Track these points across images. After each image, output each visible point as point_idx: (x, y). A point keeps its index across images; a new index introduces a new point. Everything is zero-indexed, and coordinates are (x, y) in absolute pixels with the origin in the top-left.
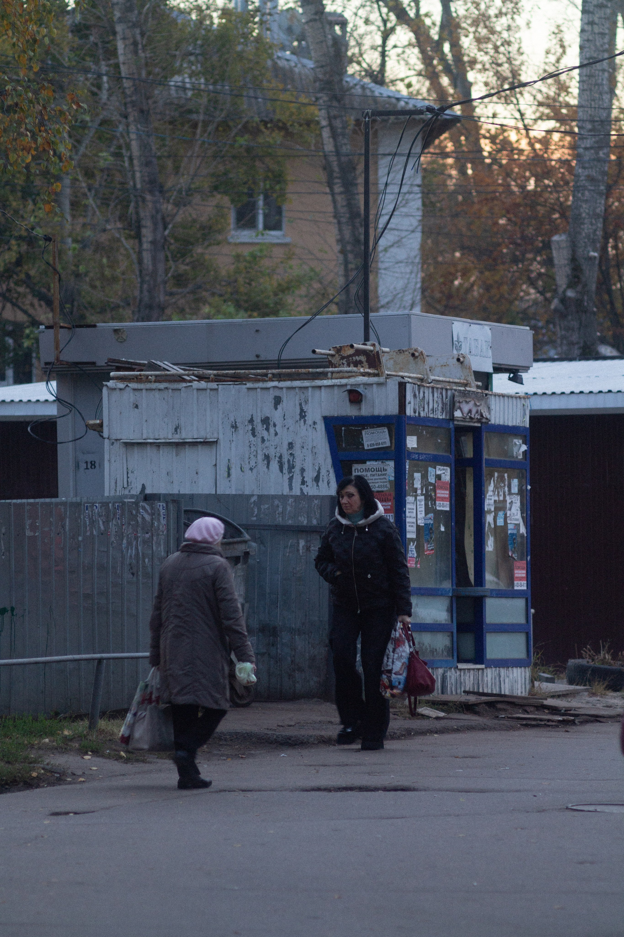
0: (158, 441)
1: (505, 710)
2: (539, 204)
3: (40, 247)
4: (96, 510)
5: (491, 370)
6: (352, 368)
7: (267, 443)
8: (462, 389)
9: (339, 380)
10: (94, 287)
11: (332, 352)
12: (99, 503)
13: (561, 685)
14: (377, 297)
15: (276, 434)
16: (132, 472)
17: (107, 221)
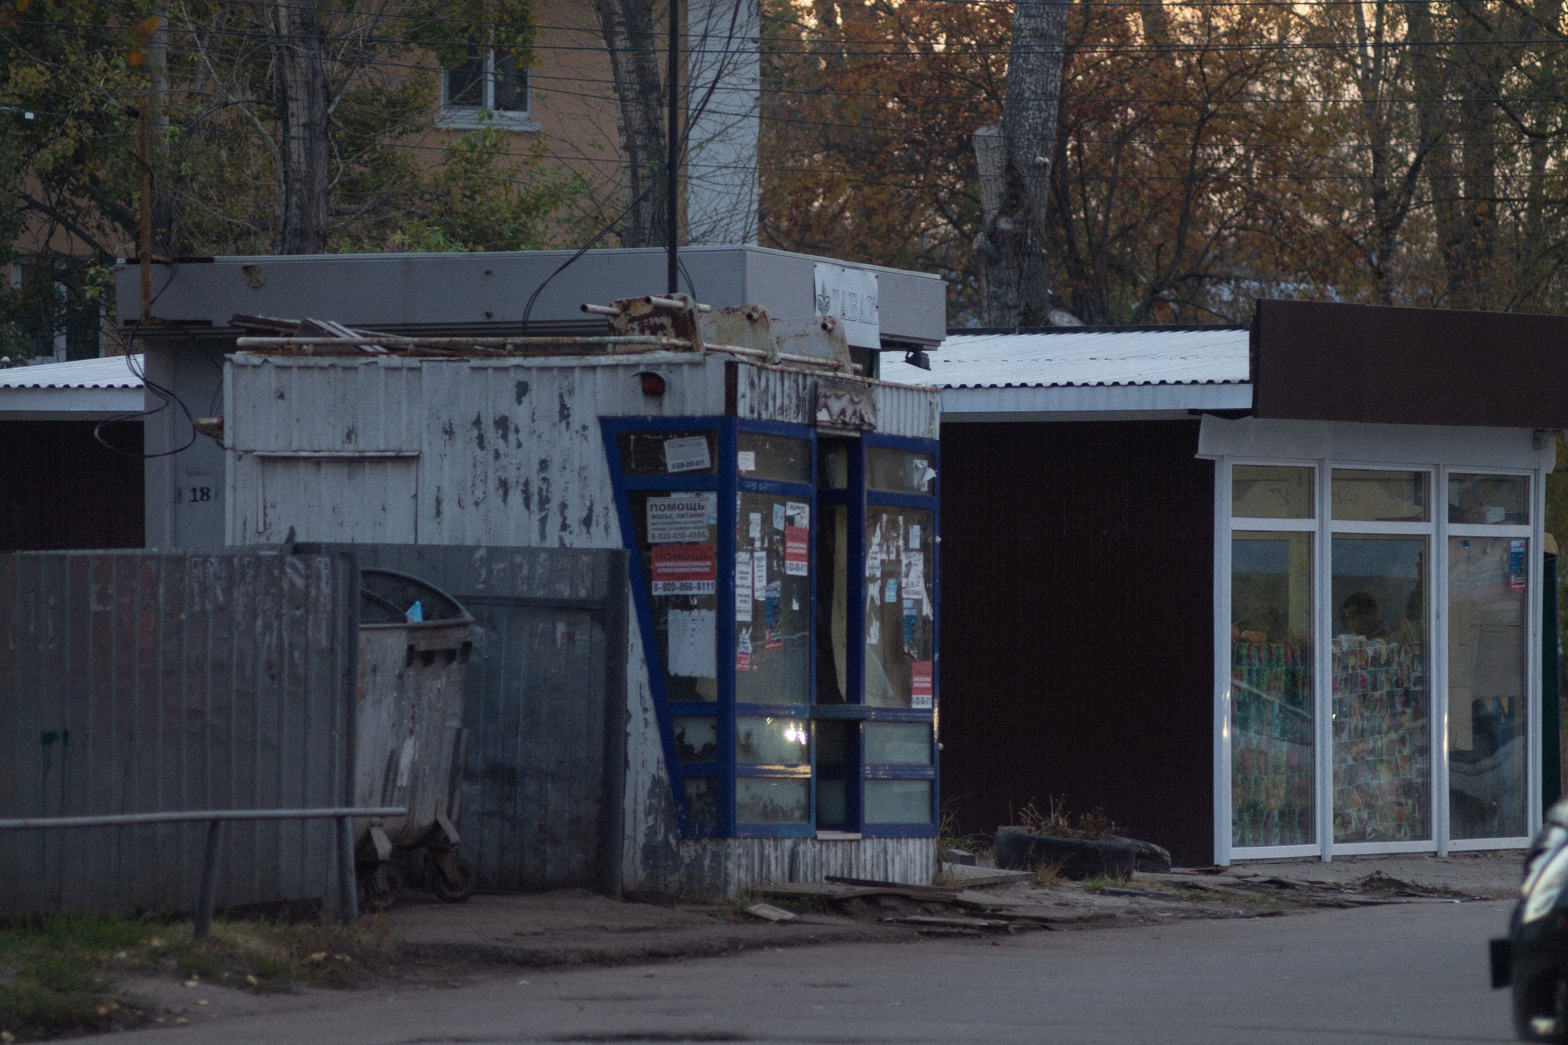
0: (318, 454)
1: (893, 909)
2: (953, 77)
3: (115, 131)
4: (212, 569)
5: (877, 345)
6: (647, 337)
7: (504, 461)
8: (831, 374)
9: (625, 357)
10: (207, 199)
11: (615, 310)
12: (217, 557)
13: (985, 869)
14: (686, 224)
15: (519, 445)
16: (273, 506)
17: (230, 90)
